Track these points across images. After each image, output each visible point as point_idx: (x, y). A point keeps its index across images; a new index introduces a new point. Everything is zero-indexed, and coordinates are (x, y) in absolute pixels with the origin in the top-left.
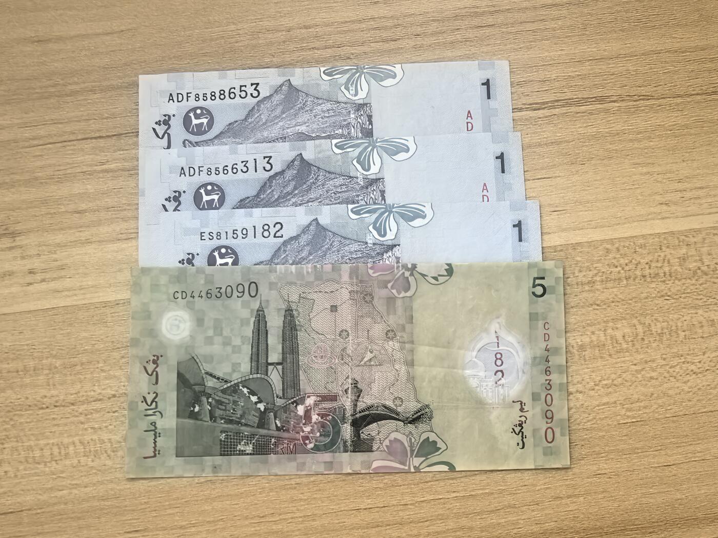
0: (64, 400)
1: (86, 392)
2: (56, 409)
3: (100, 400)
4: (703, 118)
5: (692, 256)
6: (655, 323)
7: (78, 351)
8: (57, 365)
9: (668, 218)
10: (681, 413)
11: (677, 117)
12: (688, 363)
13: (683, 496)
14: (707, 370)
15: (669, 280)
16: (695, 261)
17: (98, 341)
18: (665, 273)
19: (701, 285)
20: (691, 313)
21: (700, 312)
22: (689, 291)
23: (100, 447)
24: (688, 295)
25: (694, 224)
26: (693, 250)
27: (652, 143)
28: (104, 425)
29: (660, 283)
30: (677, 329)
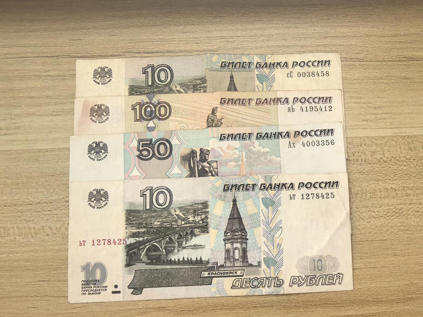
0: (10, 203)
1: (23, 199)
2: (5, 208)
3: (31, 204)
4: (392, 74)
5: (378, 151)
6: (354, 187)
7: (21, 176)
8: (9, 183)
9: (366, 129)
10: (364, 240)
11: (377, 72)
12: (371, 211)
13: (362, 287)
14: (381, 216)
15: (364, 164)
16: (380, 154)
17: (34, 171)
18: (362, 159)
19: (382, 168)
20: (375, 184)
21: (380, 183)
22: (375, 171)
23: (28, 231)
24: (374, 173)
25: (382, 133)
26: (379, 148)
27: (361, 86)
28: (32, 219)
29: (359, 165)
30: (366, 192)
